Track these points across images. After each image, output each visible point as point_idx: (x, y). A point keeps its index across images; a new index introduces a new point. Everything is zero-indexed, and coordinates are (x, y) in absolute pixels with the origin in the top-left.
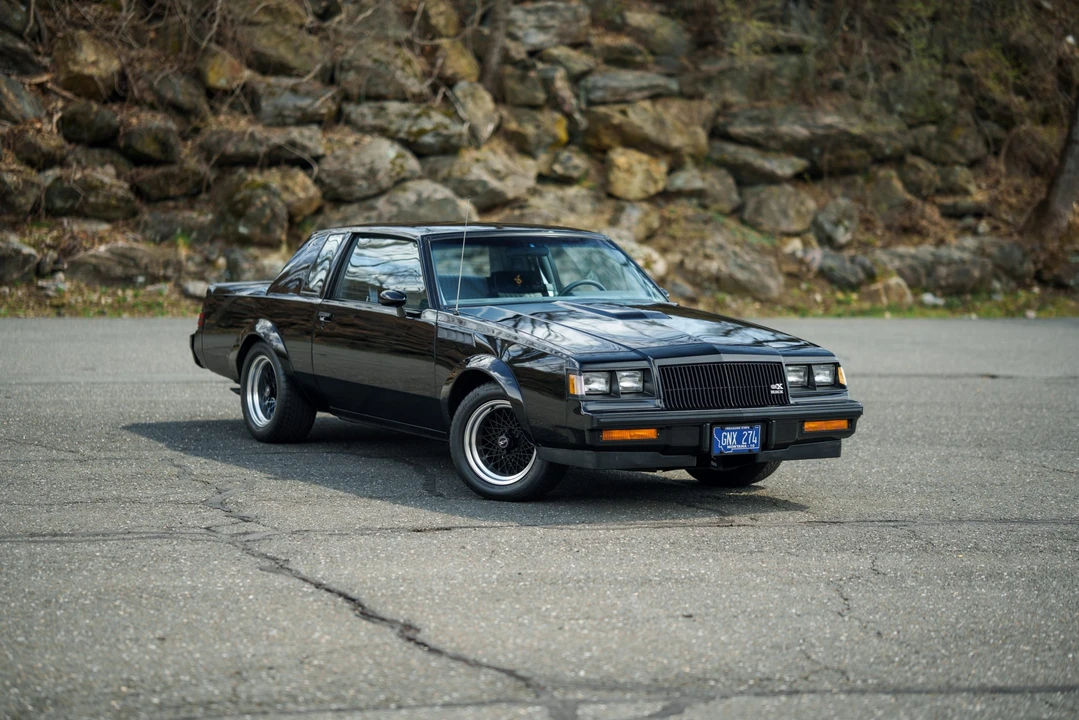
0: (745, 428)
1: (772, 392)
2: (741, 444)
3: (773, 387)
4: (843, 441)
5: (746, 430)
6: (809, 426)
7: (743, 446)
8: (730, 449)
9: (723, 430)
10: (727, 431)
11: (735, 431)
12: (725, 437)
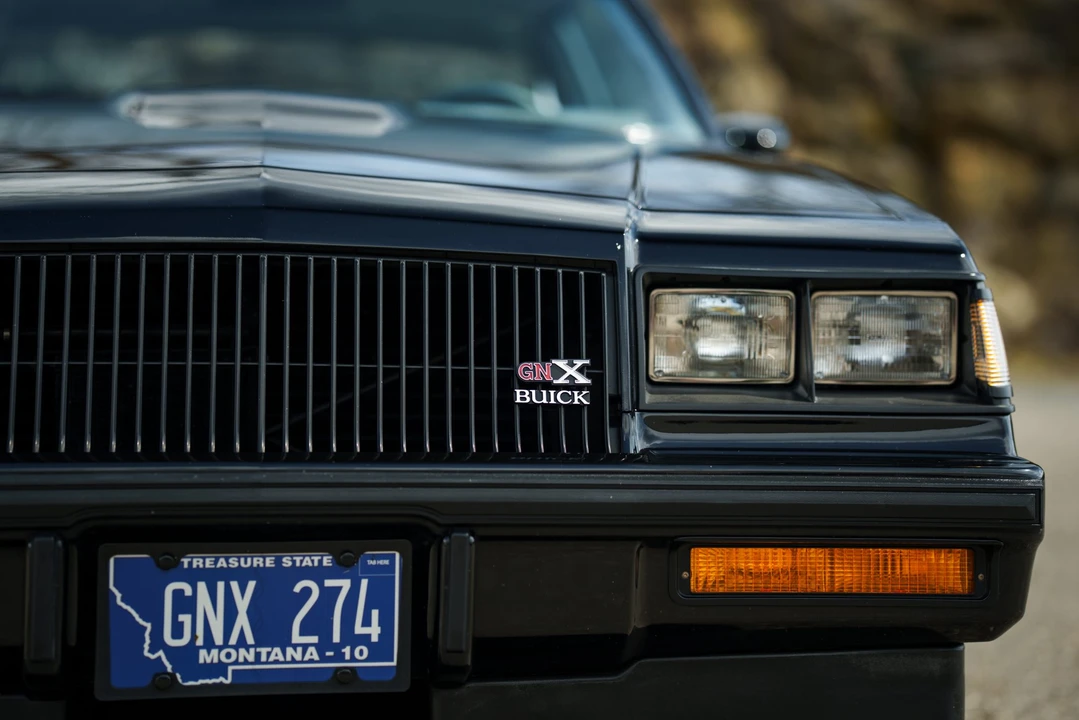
0: (308, 561)
1: (521, 396)
2: (285, 642)
3: (527, 371)
4: (975, 654)
5: (318, 574)
6: (708, 568)
7: (300, 653)
8: (219, 669)
9: (170, 568)
10: (193, 576)
11: (242, 576)
12: (185, 604)
